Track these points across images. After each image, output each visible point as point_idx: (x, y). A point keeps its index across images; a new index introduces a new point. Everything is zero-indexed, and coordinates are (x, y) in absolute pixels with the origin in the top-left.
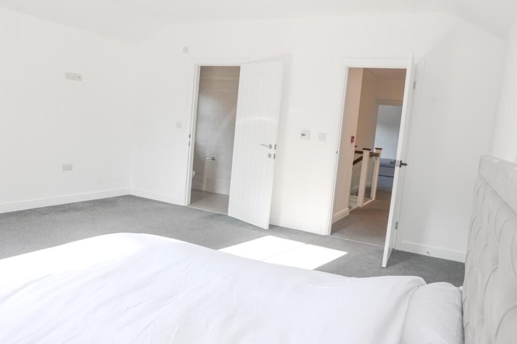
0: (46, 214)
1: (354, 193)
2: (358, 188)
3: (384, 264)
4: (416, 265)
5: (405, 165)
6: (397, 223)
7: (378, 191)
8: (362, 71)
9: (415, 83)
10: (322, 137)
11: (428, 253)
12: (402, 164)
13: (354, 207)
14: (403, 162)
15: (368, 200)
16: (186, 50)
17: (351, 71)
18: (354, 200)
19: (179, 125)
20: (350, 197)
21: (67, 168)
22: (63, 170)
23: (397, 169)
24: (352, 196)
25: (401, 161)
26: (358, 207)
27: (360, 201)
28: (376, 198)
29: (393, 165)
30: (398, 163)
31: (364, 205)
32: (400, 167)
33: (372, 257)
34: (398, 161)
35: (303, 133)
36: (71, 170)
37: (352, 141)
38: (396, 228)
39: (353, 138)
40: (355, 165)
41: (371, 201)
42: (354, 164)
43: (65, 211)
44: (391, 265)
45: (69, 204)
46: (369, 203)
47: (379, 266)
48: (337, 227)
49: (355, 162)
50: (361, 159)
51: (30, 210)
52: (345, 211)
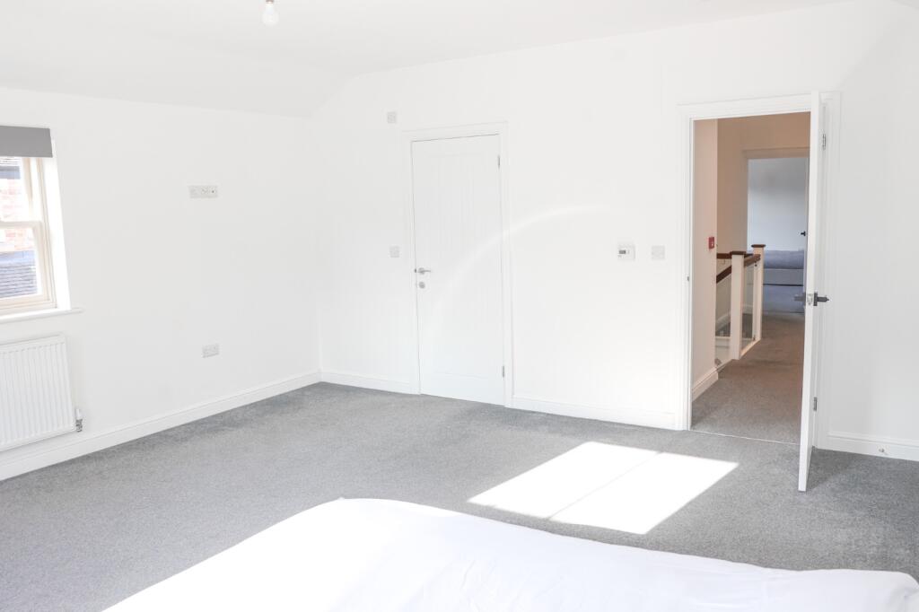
0: (186, 440)
1: (723, 330)
2: (729, 318)
3: (802, 486)
4: (863, 481)
5: (825, 300)
6: (816, 400)
7: (765, 318)
8: (716, 123)
9: (824, 137)
10: (658, 253)
11: (883, 451)
12: (818, 299)
13: (724, 361)
14: (819, 296)
15: (749, 342)
16: (392, 118)
17: (699, 125)
18: (725, 344)
19: (395, 253)
20: (717, 339)
21: (210, 352)
22: (204, 357)
23: (809, 309)
24: (718, 337)
25: (816, 294)
26: (733, 360)
27: (735, 348)
28: (763, 336)
29: (801, 303)
30: (810, 298)
31: (743, 353)
32: (815, 305)
33: (776, 471)
34: (810, 295)
35: (623, 249)
36: (217, 354)
37: (711, 247)
38: (815, 409)
39: (711, 240)
40: (721, 282)
41: (754, 343)
42: (718, 281)
43: (215, 430)
44: (814, 486)
45: (222, 415)
46: (751, 349)
47: (792, 489)
48: (702, 409)
49: (720, 277)
50: (728, 271)
51: (158, 434)
52: (711, 373)
